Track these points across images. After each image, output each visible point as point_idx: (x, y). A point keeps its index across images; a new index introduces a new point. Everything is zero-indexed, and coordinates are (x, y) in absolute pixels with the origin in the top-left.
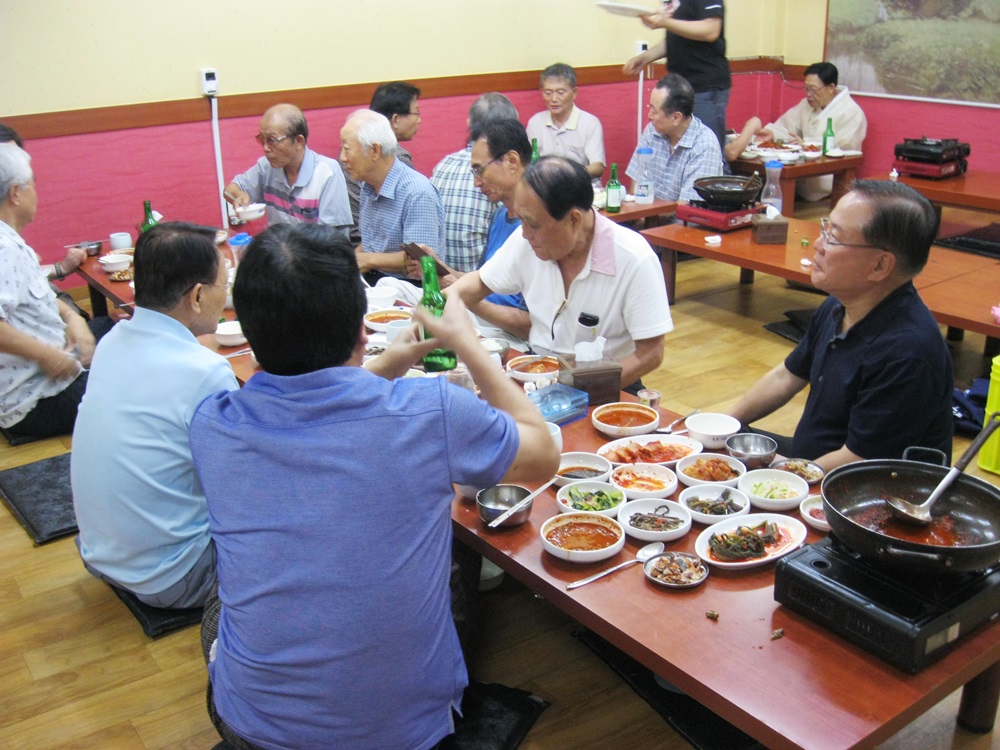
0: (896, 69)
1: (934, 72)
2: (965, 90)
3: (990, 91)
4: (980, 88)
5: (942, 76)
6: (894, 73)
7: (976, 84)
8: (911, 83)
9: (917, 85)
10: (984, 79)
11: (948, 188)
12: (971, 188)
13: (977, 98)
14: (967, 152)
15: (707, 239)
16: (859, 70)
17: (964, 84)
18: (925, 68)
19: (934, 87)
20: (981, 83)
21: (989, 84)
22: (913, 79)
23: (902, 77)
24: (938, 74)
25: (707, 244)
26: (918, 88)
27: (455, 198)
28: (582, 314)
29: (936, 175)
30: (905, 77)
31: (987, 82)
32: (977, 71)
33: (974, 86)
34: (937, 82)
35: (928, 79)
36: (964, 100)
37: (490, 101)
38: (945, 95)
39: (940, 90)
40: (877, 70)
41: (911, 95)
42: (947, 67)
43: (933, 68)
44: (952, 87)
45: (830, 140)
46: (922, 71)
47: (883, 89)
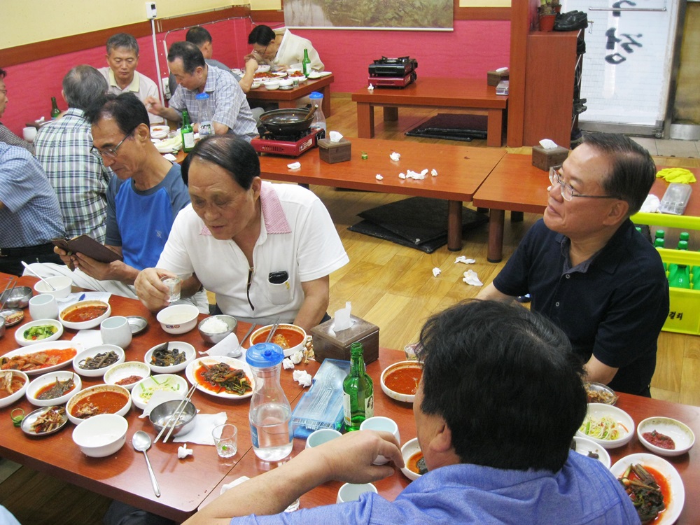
0: (338, 8)
1: (366, 8)
2: (391, 19)
3: (408, 19)
4: (401, 17)
5: (373, 10)
6: (337, 10)
7: (398, 14)
8: (351, 17)
9: (355, 18)
10: (403, 10)
11: (407, 94)
12: (422, 92)
13: (400, 25)
14: (416, 65)
15: (289, 166)
16: (311, 10)
17: (390, 15)
18: (359, 5)
19: (368, 18)
20: (402, 13)
21: (408, 13)
22: (352, 14)
23: (343, 13)
24: (370, 9)
25: (290, 170)
26: (356, 20)
27: (55, 164)
28: (271, 275)
29: (402, 85)
30: (346, 13)
31: (405, 12)
32: (398, 5)
33: (397, 16)
34: (370, 15)
35: (363, 13)
36: (391, 26)
37: (82, 73)
38: (377, 24)
39: (373, 21)
40: (323, 9)
41: (352, 26)
42: (376, 3)
43: (365, 5)
44: (381, 18)
45: (308, 66)
46: (358, 8)
47: (331, 24)
